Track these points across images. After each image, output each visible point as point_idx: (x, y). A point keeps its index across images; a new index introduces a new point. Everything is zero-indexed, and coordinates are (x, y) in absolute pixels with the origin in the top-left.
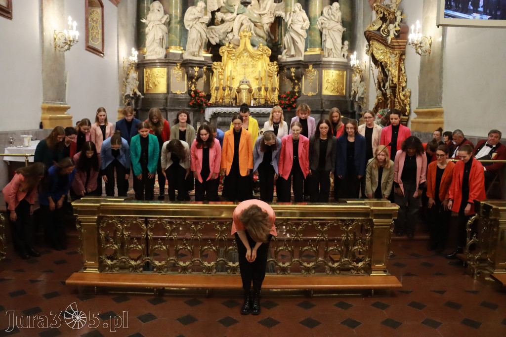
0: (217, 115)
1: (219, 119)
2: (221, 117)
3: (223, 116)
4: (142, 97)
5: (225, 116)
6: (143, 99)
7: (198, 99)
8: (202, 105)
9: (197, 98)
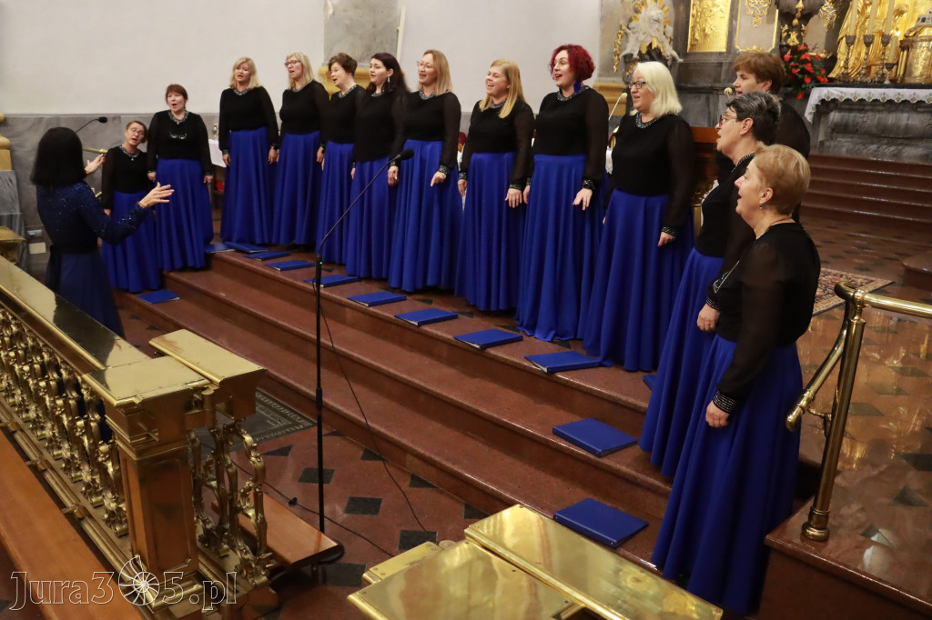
0: (832, 106)
1: (835, 116)
2: (841, 110)
3: (845, 110)
4: (680, 60)
5: (851, 110)
6: (681, 64)
7: (796, 67)
8: (802, 81)
9: (792, 63)
